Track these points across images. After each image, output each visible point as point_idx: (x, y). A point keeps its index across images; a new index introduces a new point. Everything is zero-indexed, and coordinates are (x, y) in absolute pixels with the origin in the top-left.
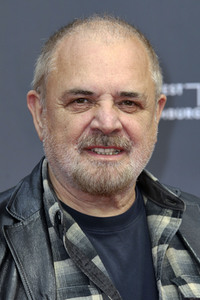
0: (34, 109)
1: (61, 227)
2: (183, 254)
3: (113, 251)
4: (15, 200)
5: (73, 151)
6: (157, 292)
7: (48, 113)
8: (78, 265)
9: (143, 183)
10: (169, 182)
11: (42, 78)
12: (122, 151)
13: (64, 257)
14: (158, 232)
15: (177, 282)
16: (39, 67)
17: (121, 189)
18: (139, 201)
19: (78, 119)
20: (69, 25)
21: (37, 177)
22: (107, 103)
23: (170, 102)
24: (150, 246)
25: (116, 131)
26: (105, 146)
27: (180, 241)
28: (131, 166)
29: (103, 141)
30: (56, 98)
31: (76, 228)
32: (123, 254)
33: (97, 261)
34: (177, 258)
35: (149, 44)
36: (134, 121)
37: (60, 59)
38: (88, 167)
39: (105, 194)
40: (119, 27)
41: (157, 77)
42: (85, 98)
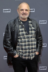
0: (18, 11)
1: (20, 22)
3: (25, 24)
4: (16, 20)
5: (21, 15)
6: (29, 28)
7: (19, 11)
8: (22, 26)
9: (28, 18)
11: (18, 8)
12: (26, 15)
14: (29, 23)
15: (31, 27)
16: (18, 7)
17: (26, 19)
18: (28, 20)
19: (22, 12)
20: (21, 3)
21: (18, 17)
22: (24, 10)
23: (31, 10)
24: (29, 24)
25: (25, 13)
27: (31, 24)
28: (27, 16)
30: (20, 10)
32: (26, 25)
33: (23, 25)
35: (29, 5)
36: (27, 12)
37: (20, 6)
38: (23, 16)
39: (24, 19)
40: (26, 3)
41: (29, 8)
42: (22, 10)
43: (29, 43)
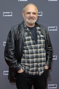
0: (23, 14)
1: (26, 28)
2: (40, 32)
3: (32, 31)
4: (21, 25)
5: (27, 19)
6: (37, 36)
7: (25, 15)
8: (28, 33)
9: (36, 23)
10: (39, 23)
11: (24, 11)
13: (26, 32)
14: (37, 29)
15: (39, 35)
16: (24, 9)
17: (33, 24)
18: (35, 25)
19: (28, 15)
20: (27, 4)
21: (23, 22)
22: (32, 14)
24: (36, 31)
26: (31, 19)
28: (35, 21)
29: (31, 18)
31: (28, 28)
33: (30, 32)
34: (39, 32)
35: (37, 7)
36: (35, 16)
37: (26, 8)
38: (29, 21)
39: (31, 24)
41: (38, 11)
42: (29, 13)
43: (37, 54)
